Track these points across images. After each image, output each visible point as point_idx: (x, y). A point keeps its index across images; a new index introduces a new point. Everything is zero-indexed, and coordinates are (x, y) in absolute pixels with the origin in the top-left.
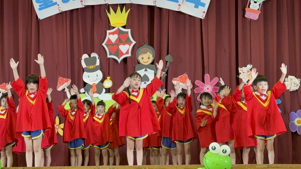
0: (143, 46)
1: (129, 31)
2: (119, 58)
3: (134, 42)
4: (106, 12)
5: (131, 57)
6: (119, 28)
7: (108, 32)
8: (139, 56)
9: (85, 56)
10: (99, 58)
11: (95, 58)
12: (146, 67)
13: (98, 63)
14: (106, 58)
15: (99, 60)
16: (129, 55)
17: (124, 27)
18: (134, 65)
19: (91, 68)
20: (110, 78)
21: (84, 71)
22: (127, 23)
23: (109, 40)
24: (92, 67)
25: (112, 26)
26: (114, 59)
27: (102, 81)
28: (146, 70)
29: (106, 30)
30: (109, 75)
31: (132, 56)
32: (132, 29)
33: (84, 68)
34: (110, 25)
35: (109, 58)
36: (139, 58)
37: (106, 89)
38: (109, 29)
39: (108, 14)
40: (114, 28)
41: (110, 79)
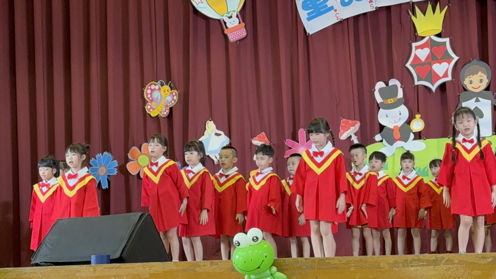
0: (471, 63)
1: (447, 40)
2: (433, 85)
3: (456, 58)
4: (409, 14)
5: (452, 81)
6: (430, 37)
7: (414, 45)
8: (466, 79)
9: (380, 85)
10: (401, 87)
11: (395, 86)
12: (477, 96)
13: (400, 94)
14: (413, 86)
15: (402, 89)
16: (449, 78)
17: (439, 35)
18: (458, 94)
19: (389, 102)
20: (420, 116)
21: (379, 108)
22: (443, 29)
23: (416, 57)
24: (391, 101)
25: (419, 35)
26: (426, 87)
27: (408, 122)
28: (477, 101)
29: (411, 42)
30: (418, 112)
31: (454, 80)
32: (451, 38)
33: (379, 103)
34: (416, 34)
35: (418, 86)
36: (464, 82)
37: (415, 133)
38: (416, 41)
39: (413, 17)
40: (423, 38)
41: (420, 118)
